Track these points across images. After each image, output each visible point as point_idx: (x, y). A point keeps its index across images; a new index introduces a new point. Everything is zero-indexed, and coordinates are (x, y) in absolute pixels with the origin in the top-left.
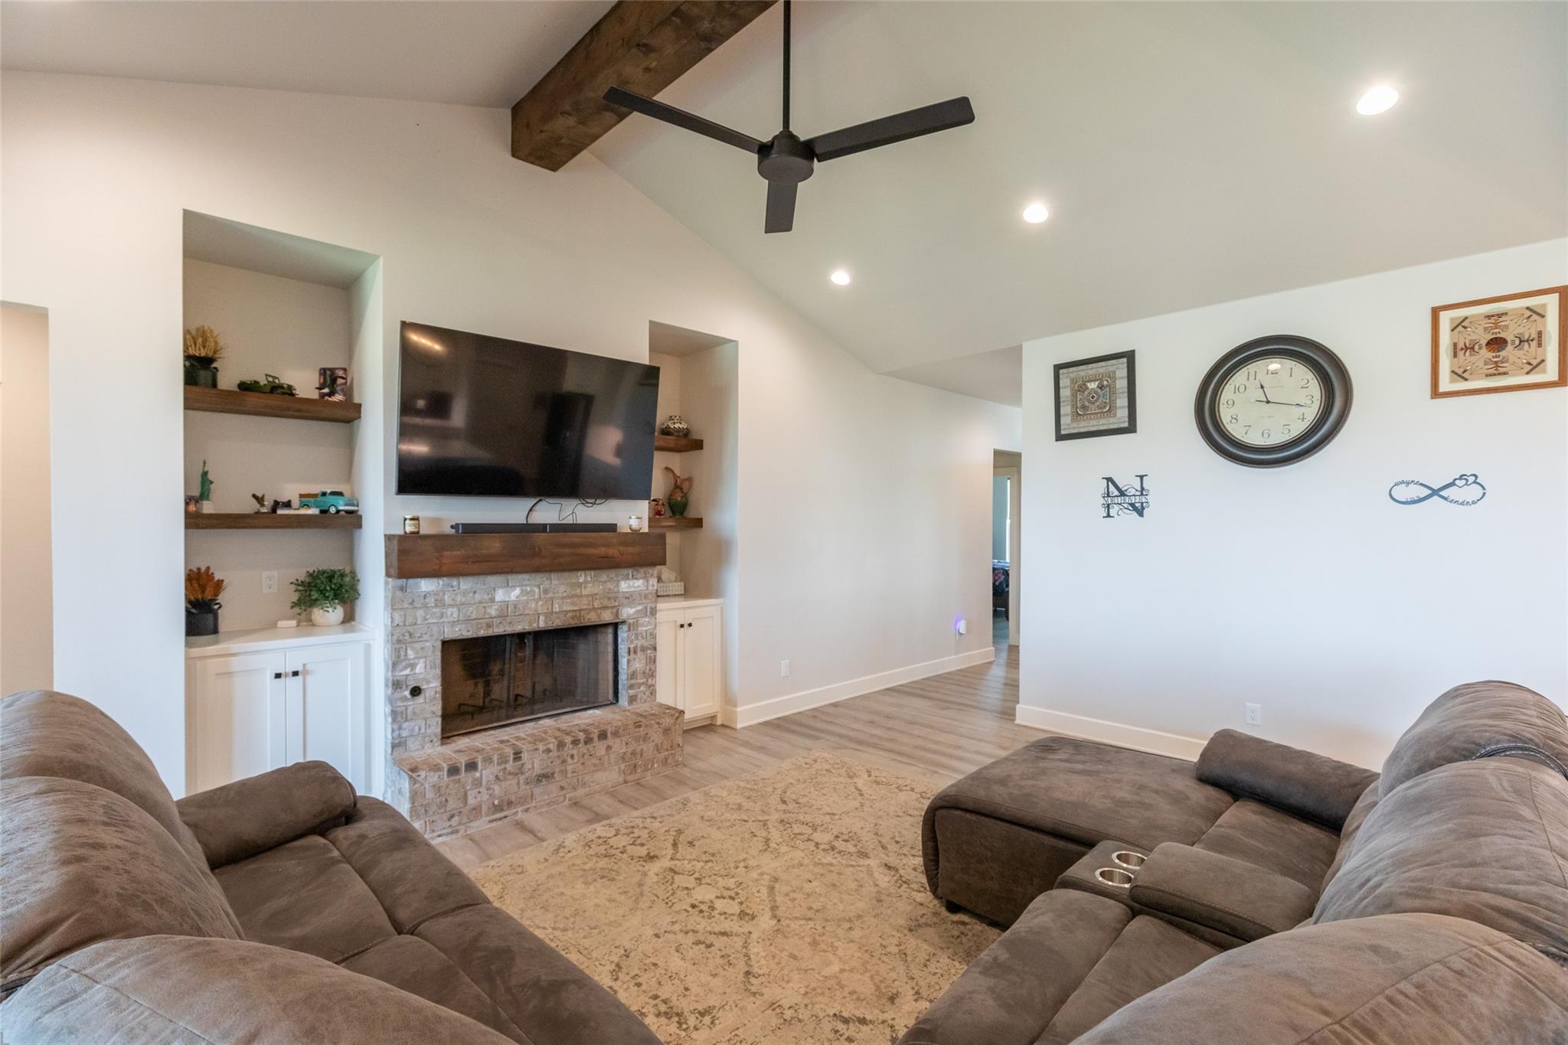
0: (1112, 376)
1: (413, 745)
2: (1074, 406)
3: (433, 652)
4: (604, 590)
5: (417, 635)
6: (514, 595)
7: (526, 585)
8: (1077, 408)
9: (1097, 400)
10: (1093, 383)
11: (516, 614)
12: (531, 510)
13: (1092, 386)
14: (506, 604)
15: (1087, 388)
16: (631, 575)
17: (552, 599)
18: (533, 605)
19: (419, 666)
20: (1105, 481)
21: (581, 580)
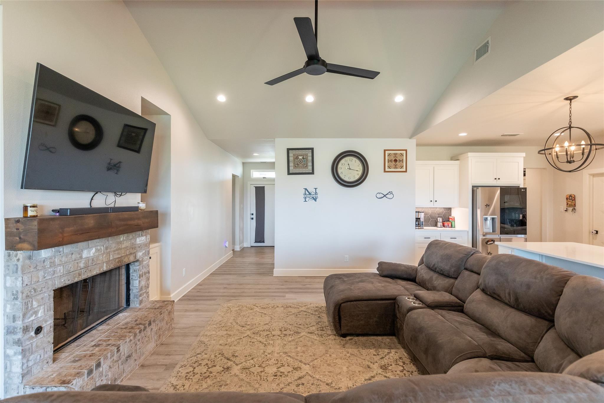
0: (307, 155)
1: (36, 370)
2: (294, 164)
3: (49, 299)
4: (131, 243)
5: (39, 290)
6: (92, 253)
7: (98, 245)
8: (295, 164)
9: (302, 162)
10: (300, 157)
11: (93, 264)
12: (92, 199)
13: (301, 157)
14: (88, 259)
15: (299, 158)
16: (141, 234)
17: (109, 253)
18: (101, 258)
19: (40, 311)
20: (304, 189)
21: (122, 239)
